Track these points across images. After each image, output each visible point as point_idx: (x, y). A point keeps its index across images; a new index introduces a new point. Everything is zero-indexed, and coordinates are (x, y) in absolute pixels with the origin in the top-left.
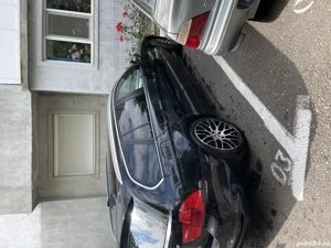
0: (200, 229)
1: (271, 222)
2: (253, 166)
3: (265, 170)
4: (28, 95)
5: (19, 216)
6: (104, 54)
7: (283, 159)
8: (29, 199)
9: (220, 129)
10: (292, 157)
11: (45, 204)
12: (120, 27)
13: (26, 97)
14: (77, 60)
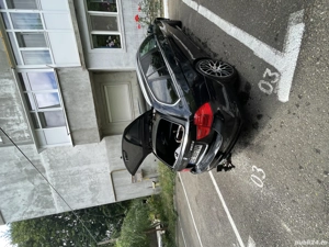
0: (209, 130)
1: (257, 124)
2: (243, 89)
3: (253, 89)
4: (87, 73)
5: (94, 145)
6: (129, 41)
7: (270, 74)
8: (98, 135)
9: (217, 65)
10: (279, 70)
11: (107, 138)
12: (137, 18)
13: (86, 75)
14: (113, 47)
